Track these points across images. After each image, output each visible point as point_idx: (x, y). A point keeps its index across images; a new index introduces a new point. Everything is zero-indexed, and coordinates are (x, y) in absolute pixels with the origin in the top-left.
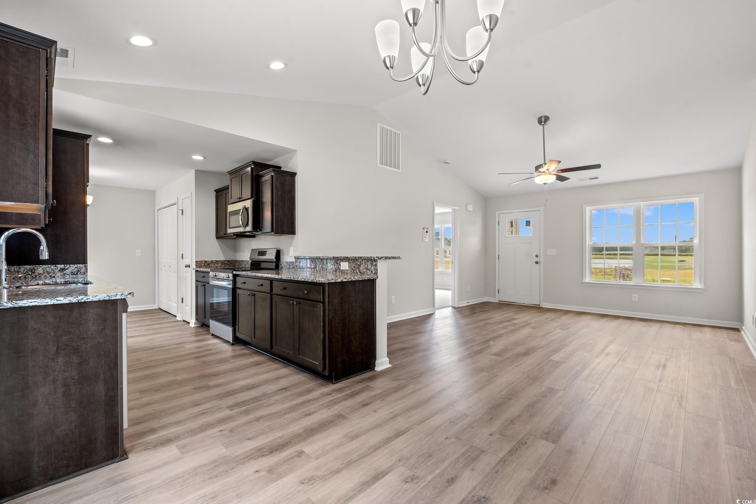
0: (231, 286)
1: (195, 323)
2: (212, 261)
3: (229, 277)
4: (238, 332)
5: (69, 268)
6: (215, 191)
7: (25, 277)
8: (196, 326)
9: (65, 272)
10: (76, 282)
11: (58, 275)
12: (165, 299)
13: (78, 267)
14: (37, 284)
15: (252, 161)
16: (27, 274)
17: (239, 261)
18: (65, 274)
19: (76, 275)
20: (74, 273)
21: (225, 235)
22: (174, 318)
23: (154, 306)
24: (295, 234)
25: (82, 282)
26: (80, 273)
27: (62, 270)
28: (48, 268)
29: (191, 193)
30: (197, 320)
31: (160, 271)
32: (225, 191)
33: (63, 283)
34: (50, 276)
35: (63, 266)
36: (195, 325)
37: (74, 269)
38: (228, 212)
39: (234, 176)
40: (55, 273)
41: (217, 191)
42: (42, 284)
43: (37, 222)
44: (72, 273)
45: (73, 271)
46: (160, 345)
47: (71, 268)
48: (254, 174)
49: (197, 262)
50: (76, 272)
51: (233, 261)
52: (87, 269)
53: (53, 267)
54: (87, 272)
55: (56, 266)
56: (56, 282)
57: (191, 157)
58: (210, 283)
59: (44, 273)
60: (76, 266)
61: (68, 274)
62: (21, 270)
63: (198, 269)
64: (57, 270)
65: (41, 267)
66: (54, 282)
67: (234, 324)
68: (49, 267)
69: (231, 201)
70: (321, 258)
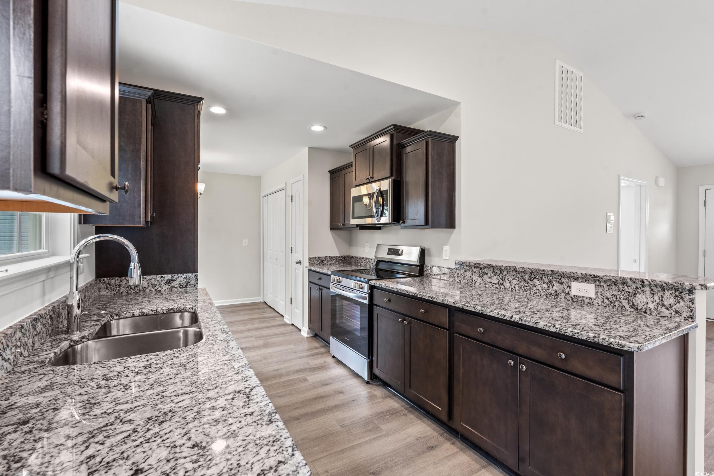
0: (366, 302)
1: (308, 333)
2: (326, 257)
3: (362, 288)
4: (377, 367)
5: (177, 278)
6: (329, 171)
7: (128, 293)
8: (308, 336)
9: (172, 285)
10: (183, 311)
11: (164, 288)
12: (270, 293)
13: (188, 278)
14: (131, 315)
15: (394, 125)
16: (130, 288)
17: (356, 257)
18: (173, 287)
19: (185, 288)
20: (183, 286)
21: (343, 227)
22: (282, 318)
23: (259, 299)
24: (455, 228)
25: (189, 311)
26: (190, 285)
27: (169, 281)
28: (153, 280)
29: (304, 175)
30: (309, 328)
31: (265, 262)
32: (343, 171)
33: (165, 312)
34: (156, 290)
35: (170, 276)
36: (307, 334)
37: (183, 280)
38: (351, 197)
39: (360, 149)
40: (162, 286)
41: (332, 172)
42: (138, 315)
43: (137, 219)
44: (181, 285)
45: (182, 283)
46: (276, 370)
47: (179, 279)
48: (395, 142)
49: (310, 258)
50: (185, 284)
51: (348, 257)
52: (197, 279)
53: (159, 278)
54: (197, 283)
55: (162, 277)
56: (156, 311)
57: (310, 128)
58: (331, 290)
59: (148, 286)
60: (185, 275)
61: (176, 288)
62: (123, 284)
63: (313, 268)
64: (164, 282)
65: (145, 278)
66: (154, 312)
67: (370, 355)
68: (154, 278)
69: (355, 183)
70: (518, 269)
